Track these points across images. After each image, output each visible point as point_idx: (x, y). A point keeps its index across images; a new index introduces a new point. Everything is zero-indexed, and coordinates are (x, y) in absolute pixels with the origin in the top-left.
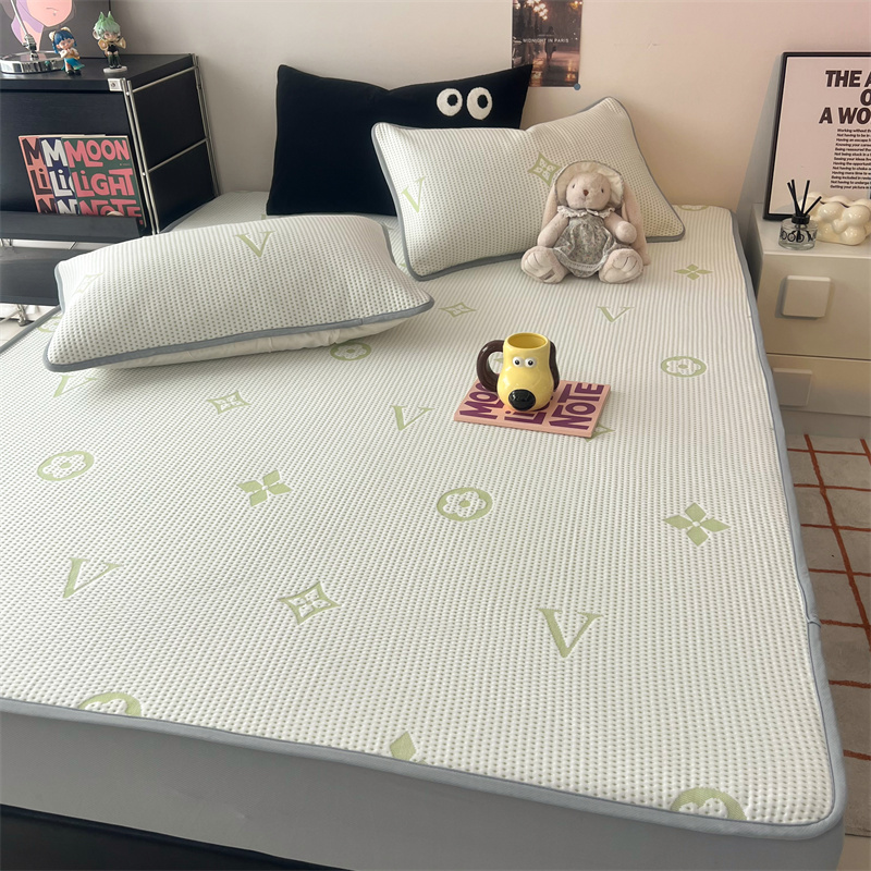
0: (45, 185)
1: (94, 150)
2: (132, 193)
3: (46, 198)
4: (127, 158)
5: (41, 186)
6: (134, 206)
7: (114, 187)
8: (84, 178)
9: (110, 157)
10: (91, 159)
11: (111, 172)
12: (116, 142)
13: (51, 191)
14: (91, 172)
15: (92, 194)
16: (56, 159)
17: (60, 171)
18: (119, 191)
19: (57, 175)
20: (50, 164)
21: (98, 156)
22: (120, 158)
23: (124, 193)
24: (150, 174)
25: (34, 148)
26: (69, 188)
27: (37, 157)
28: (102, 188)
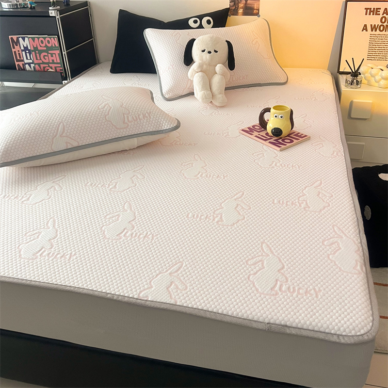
0: (20, 58)
1: (42, 42)
2: (59, 61)
3: (21, 64)
4: (57, 45)
5: (18, 58)
6: (60, 68)
7: (51, 59)
8: (38, 54)
9: (50, 45)
10: (41, 46)
11: (49, 52)
12: (52, 38)
13: (23, 61)
14: (41, 52)
15: (40, 62)
16: (25, 46)
17: (27, 52)
18: (53, 60)
20: (23, 48)
21: (44, 45)
22: (54, 46)
23: (55, 61)
24: (67, 53)
25: (16, 40)
26: (31, 59)
27: (17, 45)
28: (45, 59)
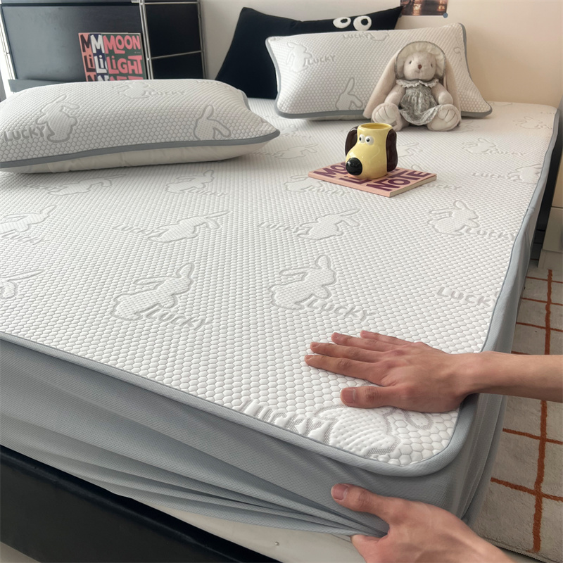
0: (92, 66)
1: (120, 42)
2: (141, 72)
3: (91, 75)
4: (139, 48)
5: (90, 66)
8: (114, 61)
9: (129, 47)
10: (118, 49)
11: (130, 57)
12: (133, 37)
13: (94, 70)
14: (118, 57)
15: (117, 72)
16: (98, 48)
17: (101, 56)
18: (133, 71)
19: (99, 58)
20: (95, 51)
21: (121, 47)
22: (135, 48)
23: (136, 72)
24: (153, 61)
25: (87, 40)
26: (105, 68)
27: (88, 47)
28: (124, 68)
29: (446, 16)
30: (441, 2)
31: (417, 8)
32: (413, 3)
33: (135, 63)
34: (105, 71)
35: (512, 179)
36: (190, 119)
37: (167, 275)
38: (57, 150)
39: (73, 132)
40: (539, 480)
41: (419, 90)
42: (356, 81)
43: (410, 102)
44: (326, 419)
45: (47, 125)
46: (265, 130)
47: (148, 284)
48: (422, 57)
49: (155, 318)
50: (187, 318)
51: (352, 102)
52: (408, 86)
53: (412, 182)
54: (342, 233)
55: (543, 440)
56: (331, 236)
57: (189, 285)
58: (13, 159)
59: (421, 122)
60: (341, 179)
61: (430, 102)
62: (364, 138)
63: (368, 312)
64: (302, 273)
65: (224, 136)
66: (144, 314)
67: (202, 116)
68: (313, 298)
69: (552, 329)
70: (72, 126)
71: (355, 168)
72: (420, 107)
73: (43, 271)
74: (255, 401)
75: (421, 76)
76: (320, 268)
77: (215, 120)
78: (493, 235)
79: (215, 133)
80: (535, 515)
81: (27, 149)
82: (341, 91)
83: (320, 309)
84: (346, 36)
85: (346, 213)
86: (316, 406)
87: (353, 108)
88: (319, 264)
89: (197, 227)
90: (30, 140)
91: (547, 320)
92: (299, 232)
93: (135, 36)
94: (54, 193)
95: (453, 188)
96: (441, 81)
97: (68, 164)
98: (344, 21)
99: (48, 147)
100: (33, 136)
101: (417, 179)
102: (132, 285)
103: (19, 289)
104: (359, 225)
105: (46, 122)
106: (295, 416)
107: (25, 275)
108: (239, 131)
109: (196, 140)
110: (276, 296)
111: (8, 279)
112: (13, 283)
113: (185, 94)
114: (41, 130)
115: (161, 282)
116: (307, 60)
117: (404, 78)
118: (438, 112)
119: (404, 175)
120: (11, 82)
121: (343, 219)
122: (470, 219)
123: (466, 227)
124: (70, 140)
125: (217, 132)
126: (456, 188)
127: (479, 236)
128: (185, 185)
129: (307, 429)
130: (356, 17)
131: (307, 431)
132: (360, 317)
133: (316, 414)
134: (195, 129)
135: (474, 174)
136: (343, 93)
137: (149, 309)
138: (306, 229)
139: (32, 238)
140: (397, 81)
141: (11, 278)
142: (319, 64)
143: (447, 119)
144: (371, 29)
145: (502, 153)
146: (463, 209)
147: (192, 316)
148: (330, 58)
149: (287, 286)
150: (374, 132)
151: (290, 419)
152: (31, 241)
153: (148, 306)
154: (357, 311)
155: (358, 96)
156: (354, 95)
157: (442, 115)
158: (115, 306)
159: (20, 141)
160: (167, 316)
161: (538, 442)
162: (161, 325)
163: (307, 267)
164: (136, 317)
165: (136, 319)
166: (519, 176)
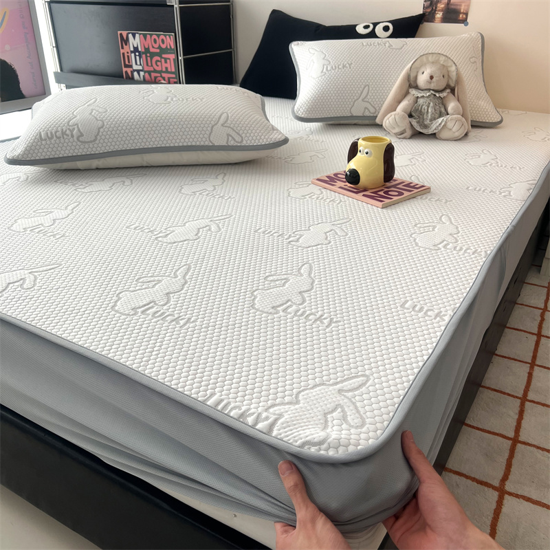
0: (129, 62)
1: (155, 41)
2: (173, 70)
3: (129, 70)
4: (173, 47)
5: (127, 63)
6: (174, 79)
7: (164, 65)
8: (149, 58)
9: (163, 46)
10: (153, 47)
11: (163, 56)
12: (168, 37)
13: (131, 66)
14: (152, 55)
15: (151, 69)
16: (136, 46)
17: (137, 54)
18: (166, 68)
19: (135, 55)
20: (132, 49)
21: (156, 46)
22: (169, 47)
23: (169, 70)
24: (184, 59)
25: (125, 38)
26: (141, 65)
27: (126, 45)
28: (158, 66)
29: (466, 24)
30: (462, 11)
31: (439, 15)
32: (436, 10)
33: (168, 61)
34: (140, 68)
35: (503, 194)
36: (206, 125)
37: (166, 274)
38: (85, 150)
39: (100, 134)
40: (505, 478)
41: (430, 100)
42: (371, 89)
43: (421, 111)
44: (274, 414)
45: (78, 127)
46: (276, 137)
47: (148, 282)
48: (433, 69)
49: (149, 314)
50: (176, 316)
51: (366, 108)
52: (419, 95)
53: (406, 194)
54: (330, 242)
55: (515, 441)
56: (318, 245)
57: (183, 285)
58: (47, 157)
59: (430, 131)
60: (340, 187)
61: (440, 112)
62: (363, 151)
63: (335, 320)
64: (285, 279)
65: (237, 142)
66: (140, 310)
67: (218, 121)
68: (290, 303)
69: (543, 336)
70: (99, 129)
71: (353, 177)
72: (430, 117)
73: (61, 265)
74: (219, 394)
75: (432, 86)
76: (302, 275)
77: (229, 127)
78: (468, 251)
79: (228, 139)
80: (495, 510)
81: (59, 149)
82: (355, 98)
83: (293, 314)
84: (364, 44)
85: (338, 222)
86: (270, 402)
87: (367, 114)
88: (302, 271)
89: (201, 230)
90: (62, 140)
91: (540, 327)
92: (291, 239)
93: (169, 36)
94: (79, 190)
95: (444, 201)
96: (453, 91)
97: (95, 163)
98: (367, 27)
99: (77, 147)
100: (65, 136)
101: (410, 191)
102: (135, 282)
103: (38, 281)
104: (347, 235)
105: (77, 124)
106: (249, 409)
107: (45, 268)
108: (250, 138)
109: (211, 144)
110: (257, 300)
111: (30, 271)
112: (33, 275)
113: (204, 100)
114: (72, 131)
115: (159, 281)
116: (325, 67)
117: (417, 87)
118: (446, 122)
119: (400, 186)
120: (56, 74)
121: (334, 228)
122: (450, 234)
123: (445, 242)
124: (97, 142)
125: (230, 138)
126: (446, 201)
127: (454, 252)
128: (197, 187)
129: (257, 422)
130: (379, 23)
131: (256, 424)
132: (326, 324)
133: (266, 410)
134: (210, 134)
135: (468, 188)
136: (358, 99)
137: (145, 305)
138: (298, 237)
139: (55, 233)
140: (410, 90)
141: (33, 270)
142: (336, 71)
143: (454, 129)
144: (391, 36)
145: (502, 166)
146: (448, 223)
147: (181, 315)
148: (347, 65)
149: (268, 291)
150: (372, 145)
151: (244, 412)
152: (54, 236)
153: (144, 303)
154: (325, 319)
155: (372, 103)
156: (368, 102)
157: (450, 125)
158: (116, 302)
159: (53, 141)
160: (160, 313)
161: (510, 442)
162: (152, 321)
163: (291, 274)
164: (132, 312)
165: (132, 315)
166: (510, 192)
